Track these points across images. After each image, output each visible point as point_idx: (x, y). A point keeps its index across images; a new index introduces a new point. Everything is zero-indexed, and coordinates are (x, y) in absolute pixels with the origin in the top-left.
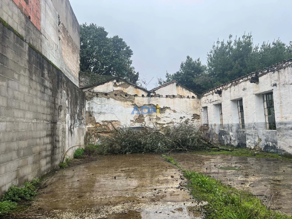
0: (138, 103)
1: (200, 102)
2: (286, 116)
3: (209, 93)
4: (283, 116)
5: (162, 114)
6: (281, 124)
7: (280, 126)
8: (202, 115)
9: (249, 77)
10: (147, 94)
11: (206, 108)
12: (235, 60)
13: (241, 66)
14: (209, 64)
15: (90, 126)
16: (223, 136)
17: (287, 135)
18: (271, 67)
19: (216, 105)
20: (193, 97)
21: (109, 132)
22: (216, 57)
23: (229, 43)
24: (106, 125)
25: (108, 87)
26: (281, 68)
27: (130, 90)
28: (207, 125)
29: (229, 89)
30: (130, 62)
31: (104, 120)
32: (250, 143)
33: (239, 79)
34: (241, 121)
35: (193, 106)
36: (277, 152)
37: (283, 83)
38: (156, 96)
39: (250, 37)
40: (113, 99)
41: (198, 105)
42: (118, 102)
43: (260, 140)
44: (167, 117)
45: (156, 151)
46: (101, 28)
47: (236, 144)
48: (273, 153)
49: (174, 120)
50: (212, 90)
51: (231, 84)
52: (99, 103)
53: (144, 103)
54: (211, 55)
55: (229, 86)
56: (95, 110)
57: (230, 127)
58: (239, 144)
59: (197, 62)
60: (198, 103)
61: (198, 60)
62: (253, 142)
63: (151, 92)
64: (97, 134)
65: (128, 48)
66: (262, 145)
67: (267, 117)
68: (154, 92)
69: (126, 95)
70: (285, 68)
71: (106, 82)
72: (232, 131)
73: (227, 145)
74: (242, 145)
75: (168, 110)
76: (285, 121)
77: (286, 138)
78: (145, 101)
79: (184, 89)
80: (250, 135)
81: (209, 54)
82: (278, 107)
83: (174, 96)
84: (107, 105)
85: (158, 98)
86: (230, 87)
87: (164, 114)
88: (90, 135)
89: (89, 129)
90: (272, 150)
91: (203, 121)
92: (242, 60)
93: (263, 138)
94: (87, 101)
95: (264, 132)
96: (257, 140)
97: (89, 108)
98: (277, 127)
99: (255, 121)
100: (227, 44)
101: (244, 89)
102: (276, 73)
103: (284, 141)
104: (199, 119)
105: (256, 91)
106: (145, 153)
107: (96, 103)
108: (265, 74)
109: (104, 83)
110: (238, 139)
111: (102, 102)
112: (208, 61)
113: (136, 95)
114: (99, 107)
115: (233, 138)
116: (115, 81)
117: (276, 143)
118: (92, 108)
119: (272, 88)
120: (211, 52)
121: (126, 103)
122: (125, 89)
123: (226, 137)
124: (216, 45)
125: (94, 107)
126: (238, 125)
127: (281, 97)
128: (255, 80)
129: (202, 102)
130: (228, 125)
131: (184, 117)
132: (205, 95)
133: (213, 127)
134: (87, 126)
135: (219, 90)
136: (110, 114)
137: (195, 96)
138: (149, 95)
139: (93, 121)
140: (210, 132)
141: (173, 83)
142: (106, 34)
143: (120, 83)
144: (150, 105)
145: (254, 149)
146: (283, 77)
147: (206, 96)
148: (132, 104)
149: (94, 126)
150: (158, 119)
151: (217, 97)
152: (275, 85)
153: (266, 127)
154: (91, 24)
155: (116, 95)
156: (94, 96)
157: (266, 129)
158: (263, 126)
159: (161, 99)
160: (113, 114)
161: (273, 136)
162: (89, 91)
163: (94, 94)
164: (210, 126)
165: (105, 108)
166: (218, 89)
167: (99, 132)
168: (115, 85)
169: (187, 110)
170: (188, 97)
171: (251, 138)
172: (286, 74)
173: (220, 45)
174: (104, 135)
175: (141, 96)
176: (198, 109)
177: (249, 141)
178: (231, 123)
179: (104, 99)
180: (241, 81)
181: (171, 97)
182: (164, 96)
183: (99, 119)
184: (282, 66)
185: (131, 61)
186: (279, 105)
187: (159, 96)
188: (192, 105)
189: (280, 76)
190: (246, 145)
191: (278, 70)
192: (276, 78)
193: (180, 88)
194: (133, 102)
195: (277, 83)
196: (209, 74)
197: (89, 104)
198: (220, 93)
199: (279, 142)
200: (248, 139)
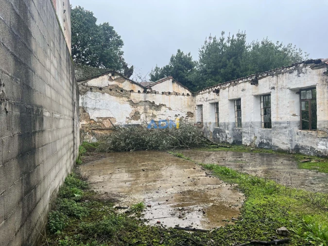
0: (134, 99)
1: (194, 100)
2: (281, 116)
3: (205, 92)
4: (279, 116)
5: (158, 112)
6: (276, 123)
7: (275, 125)
8: (196, 113)
9: (249, 79)
10: (143, 90)
11: (201, 106)
12: (229, 59)
13: (234, 65)
14: (201, 61)
15: (84, 122)
16: (217, 134)
17: (280, 133)
18: (271, 71)
19: (212, 104)
20: (188, 95)
21: (104, 130)
22: (209, 53)
23: (222, 40)
24: (100, 122)
25: (103, 81)
26: (279, 74)
27: (126, 85)
28: (201, 123)
29: (227, 89)
30: (121, 53)
31: (99, 117)
32: (245, 140)
33: (239, 80)
34: (237, 120)
35: (188, 104)
36: (271, 148)
37: (281, 87)
38: (152, 92)
39: (244, 36)
40: (108, 95)
41: (192, 103)
42: (113, 98)
43: (256, 137)
44: (162, 115)
45: (160, 148)
46: (89, 13)
47: (231, 141)
48: (267, 149)
49: (169, 118)
50: (208, 89)
51: (229, 84)
52: (93, 98)
53: (140, 100)
54: (203, 52)
55: (227, 85)
56: (89, 105)
57: (226, 125)
58: (234, 141)
59: (188, 56)
60: (192, 101)
61: (189, 55)
62: (249, 139)
63: (147, 88)
64: (92, 132)
65: (119, 37)
66: (257, 142)
67: (263, 117)
68: (150, 89)
69: (122, 91)
70: (283, 73)
71: (100, 76)
72: (228, 129)
73: (223, 142)
74: (238, 142)
75: (163, 108)
76: (280, 120)
77: (280, 136)
78: (141, 97)
79: (180, 86)
80: (246, 133)
81: (201, 50)
82: (275, 108)
83: (169, 93)
84: (102, 101)
85: (154, 94)
86: (229, 87)
87: (160, 111)
88: (84, 132)
89: (83, 126)
90: (266, 147)
91: (196, 119)
92: (235, 59)
93: (258, 136)
94: (80, 95)
95: (259, 130)
96: (253, 138)
97: (82, 103)
98: (272, 126)
99: (252, 120)
100: (219, 41)
101: (243, 90)
102: (275, 77)
103: (278, 139)
104: (192, 116)
105: (255, 92)
106: (148, 150)
107: (90, 98)
108: (265, 77)
109: (98, 77)
110: (234, 137)
111: (96, 97)
112: (200, 58)
113: (132, 91)
114: (93, 102)
115: (228, 135)
116: (110, 75)
117: (271, 140)
118: (86, 103)
119: (271, 91)
120: (203, 48)
121: (121, 99)
122: (120, 84)
123: (222, 135)
124: (208, 41)
125: (88, 102)
126: (234, 124)
127: (278, 99)
128: (255, 82)
129: (197, 100)
130: (225, 123)
131: (179, 115)
132: (200, 93)
133: (208, 125)
134: (81, 123)
135: (217, 89)
136: (105, 110)
137: (190, 94)
138: (145, 92)
139: (87, 118)
140: (205, 130)
141: (169, 79)
142: (95, 19)
143: (116, 77)
144: (146, 101)
145: (250, 145)
146: (281, 82)
147: (202, 94)
148: (127, 100)
149: (89, 123)
150: (154, 116)
151: (214, 96)
152: (273, 88)
153: (261, 125)
154: (78, 7)
155: (112, 90)
156: (88, 91)
157: (262, 127)
158: (259, 125)
159: (157, 96)
160: (109, 110)
161: (268, 134)
162: (82, 84)
163: (87, 88)
164: (204, 125)
165: (100, 103)
166: (215, 88)
167: (94, 129)
168: (110, 79)
169: (182, 107)
170: (183, 94)
171: (248, 136)
172: (284, 79)
173: (212, 41)
174: (99, 132)
175: (137, 92)
176: (192, 107)
177: (245, 138)
178: (228, 122)
179: (98, 93)
180: (240, 81)
181: (167, 94)
182: (160, 92)
183: (94, 115)
184: (281, 71)
185: (123, 52)
186: (276, 106)
187: (155, 93)
188: (186, 103)
189: (278, 81)
190: (241, 142)
191: (277, 75)
192: (275, 82)
193: (175, 84)
194: (129, 98)
195: (276, 87)
196: (201, 71)
197: (83, 98)
198: (217, 92)
199: (273, 139)
200: (244, 137)
